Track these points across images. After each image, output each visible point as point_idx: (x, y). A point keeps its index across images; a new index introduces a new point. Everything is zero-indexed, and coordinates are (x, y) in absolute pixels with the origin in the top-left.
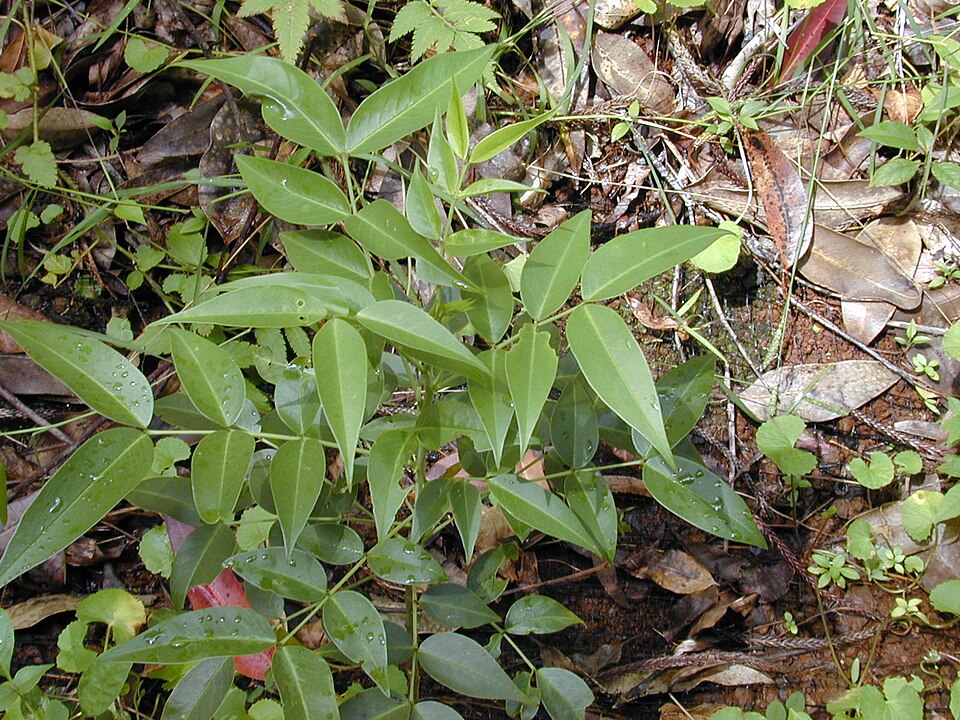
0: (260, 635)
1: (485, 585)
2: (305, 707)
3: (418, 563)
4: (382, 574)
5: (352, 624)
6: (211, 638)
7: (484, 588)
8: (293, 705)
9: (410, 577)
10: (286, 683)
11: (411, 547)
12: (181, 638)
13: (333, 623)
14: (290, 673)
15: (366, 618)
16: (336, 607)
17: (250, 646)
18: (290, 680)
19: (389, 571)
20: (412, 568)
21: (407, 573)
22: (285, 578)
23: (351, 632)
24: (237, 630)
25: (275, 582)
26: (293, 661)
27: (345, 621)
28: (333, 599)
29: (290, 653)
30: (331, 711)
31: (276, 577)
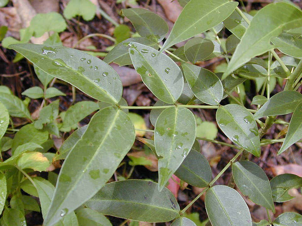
0: (110, 92)
1: (278, 190)
2: (96, 153)
3: (248, 133)
4: (220, 123)
5: (174, 130)
6: (80, 74)
7: (278, 191)
8: (89, 144)
9: (236, 137)
10: (98, 129)
11: (250, 119)
12: (62, 61)
13: (164, 122)
14: (107, 127)
15: (186, 133)
16: (174, 114)
17: (98, 93)
18: (102, 129)
19: (226, 124)
20: (241, 132)
21: (236, 133)
22: (156, 76)
23: (170, 134)
24: (99, 80)
25: (148, 73)
26: (117, 122)
27: (172, 126)
28: (177, 109)
29: (120, 115)
30: (110, 168)
31: (151, 71)
